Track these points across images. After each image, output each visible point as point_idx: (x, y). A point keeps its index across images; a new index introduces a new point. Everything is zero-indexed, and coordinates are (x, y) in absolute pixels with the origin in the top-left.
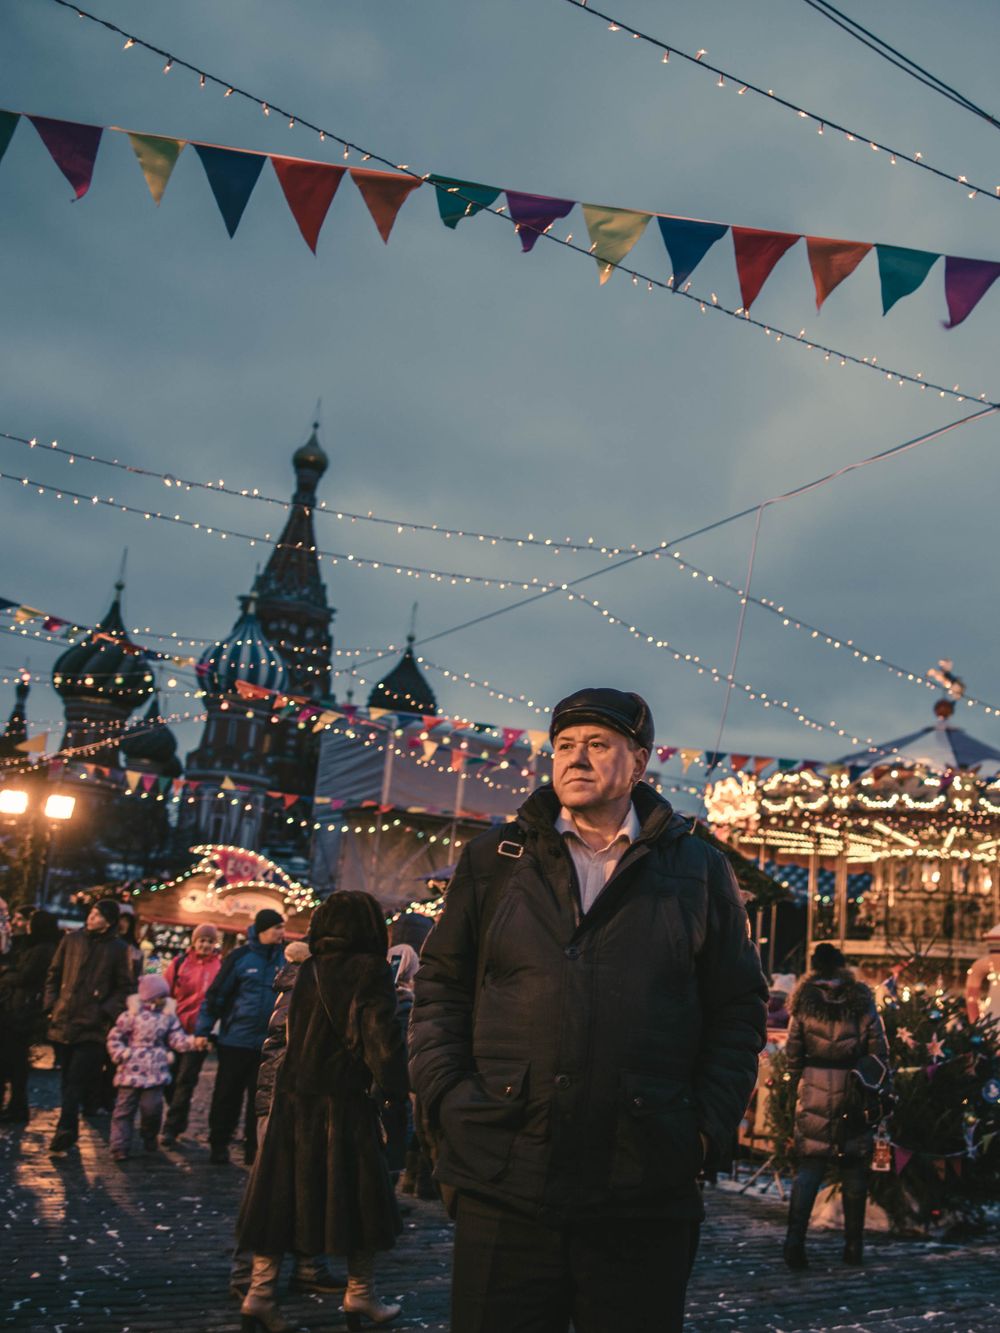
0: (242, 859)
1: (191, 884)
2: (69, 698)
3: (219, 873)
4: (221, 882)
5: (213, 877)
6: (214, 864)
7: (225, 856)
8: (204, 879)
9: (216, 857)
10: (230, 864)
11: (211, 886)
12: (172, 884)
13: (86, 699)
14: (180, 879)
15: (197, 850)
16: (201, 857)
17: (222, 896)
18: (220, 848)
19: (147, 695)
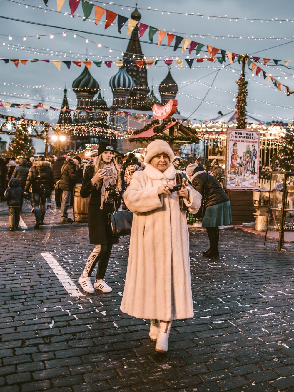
0: (95, 146)
1: (87, 151)
2: (77, 93)
3: (91, 149)
4: (92, 150)
5: (90, 149)
6: (90, 147)
7: (92, 146)
8: (88, 150)
9: (90, 146)
10: (93, 147)
11: (90, 151)
12: (83, 151)
13: (81, 93)
14: (84, 150)
15: (86, 145)
16: (87, 146)
17: (92, 153)
18: (91, 144)
19: (97, 91)
